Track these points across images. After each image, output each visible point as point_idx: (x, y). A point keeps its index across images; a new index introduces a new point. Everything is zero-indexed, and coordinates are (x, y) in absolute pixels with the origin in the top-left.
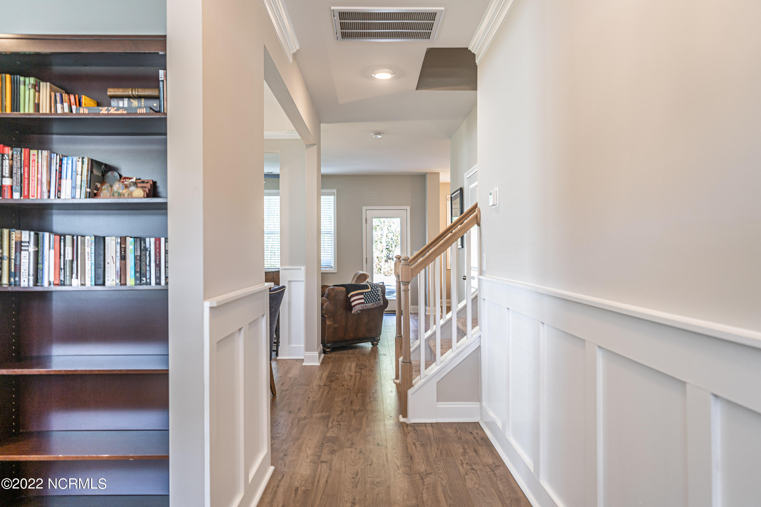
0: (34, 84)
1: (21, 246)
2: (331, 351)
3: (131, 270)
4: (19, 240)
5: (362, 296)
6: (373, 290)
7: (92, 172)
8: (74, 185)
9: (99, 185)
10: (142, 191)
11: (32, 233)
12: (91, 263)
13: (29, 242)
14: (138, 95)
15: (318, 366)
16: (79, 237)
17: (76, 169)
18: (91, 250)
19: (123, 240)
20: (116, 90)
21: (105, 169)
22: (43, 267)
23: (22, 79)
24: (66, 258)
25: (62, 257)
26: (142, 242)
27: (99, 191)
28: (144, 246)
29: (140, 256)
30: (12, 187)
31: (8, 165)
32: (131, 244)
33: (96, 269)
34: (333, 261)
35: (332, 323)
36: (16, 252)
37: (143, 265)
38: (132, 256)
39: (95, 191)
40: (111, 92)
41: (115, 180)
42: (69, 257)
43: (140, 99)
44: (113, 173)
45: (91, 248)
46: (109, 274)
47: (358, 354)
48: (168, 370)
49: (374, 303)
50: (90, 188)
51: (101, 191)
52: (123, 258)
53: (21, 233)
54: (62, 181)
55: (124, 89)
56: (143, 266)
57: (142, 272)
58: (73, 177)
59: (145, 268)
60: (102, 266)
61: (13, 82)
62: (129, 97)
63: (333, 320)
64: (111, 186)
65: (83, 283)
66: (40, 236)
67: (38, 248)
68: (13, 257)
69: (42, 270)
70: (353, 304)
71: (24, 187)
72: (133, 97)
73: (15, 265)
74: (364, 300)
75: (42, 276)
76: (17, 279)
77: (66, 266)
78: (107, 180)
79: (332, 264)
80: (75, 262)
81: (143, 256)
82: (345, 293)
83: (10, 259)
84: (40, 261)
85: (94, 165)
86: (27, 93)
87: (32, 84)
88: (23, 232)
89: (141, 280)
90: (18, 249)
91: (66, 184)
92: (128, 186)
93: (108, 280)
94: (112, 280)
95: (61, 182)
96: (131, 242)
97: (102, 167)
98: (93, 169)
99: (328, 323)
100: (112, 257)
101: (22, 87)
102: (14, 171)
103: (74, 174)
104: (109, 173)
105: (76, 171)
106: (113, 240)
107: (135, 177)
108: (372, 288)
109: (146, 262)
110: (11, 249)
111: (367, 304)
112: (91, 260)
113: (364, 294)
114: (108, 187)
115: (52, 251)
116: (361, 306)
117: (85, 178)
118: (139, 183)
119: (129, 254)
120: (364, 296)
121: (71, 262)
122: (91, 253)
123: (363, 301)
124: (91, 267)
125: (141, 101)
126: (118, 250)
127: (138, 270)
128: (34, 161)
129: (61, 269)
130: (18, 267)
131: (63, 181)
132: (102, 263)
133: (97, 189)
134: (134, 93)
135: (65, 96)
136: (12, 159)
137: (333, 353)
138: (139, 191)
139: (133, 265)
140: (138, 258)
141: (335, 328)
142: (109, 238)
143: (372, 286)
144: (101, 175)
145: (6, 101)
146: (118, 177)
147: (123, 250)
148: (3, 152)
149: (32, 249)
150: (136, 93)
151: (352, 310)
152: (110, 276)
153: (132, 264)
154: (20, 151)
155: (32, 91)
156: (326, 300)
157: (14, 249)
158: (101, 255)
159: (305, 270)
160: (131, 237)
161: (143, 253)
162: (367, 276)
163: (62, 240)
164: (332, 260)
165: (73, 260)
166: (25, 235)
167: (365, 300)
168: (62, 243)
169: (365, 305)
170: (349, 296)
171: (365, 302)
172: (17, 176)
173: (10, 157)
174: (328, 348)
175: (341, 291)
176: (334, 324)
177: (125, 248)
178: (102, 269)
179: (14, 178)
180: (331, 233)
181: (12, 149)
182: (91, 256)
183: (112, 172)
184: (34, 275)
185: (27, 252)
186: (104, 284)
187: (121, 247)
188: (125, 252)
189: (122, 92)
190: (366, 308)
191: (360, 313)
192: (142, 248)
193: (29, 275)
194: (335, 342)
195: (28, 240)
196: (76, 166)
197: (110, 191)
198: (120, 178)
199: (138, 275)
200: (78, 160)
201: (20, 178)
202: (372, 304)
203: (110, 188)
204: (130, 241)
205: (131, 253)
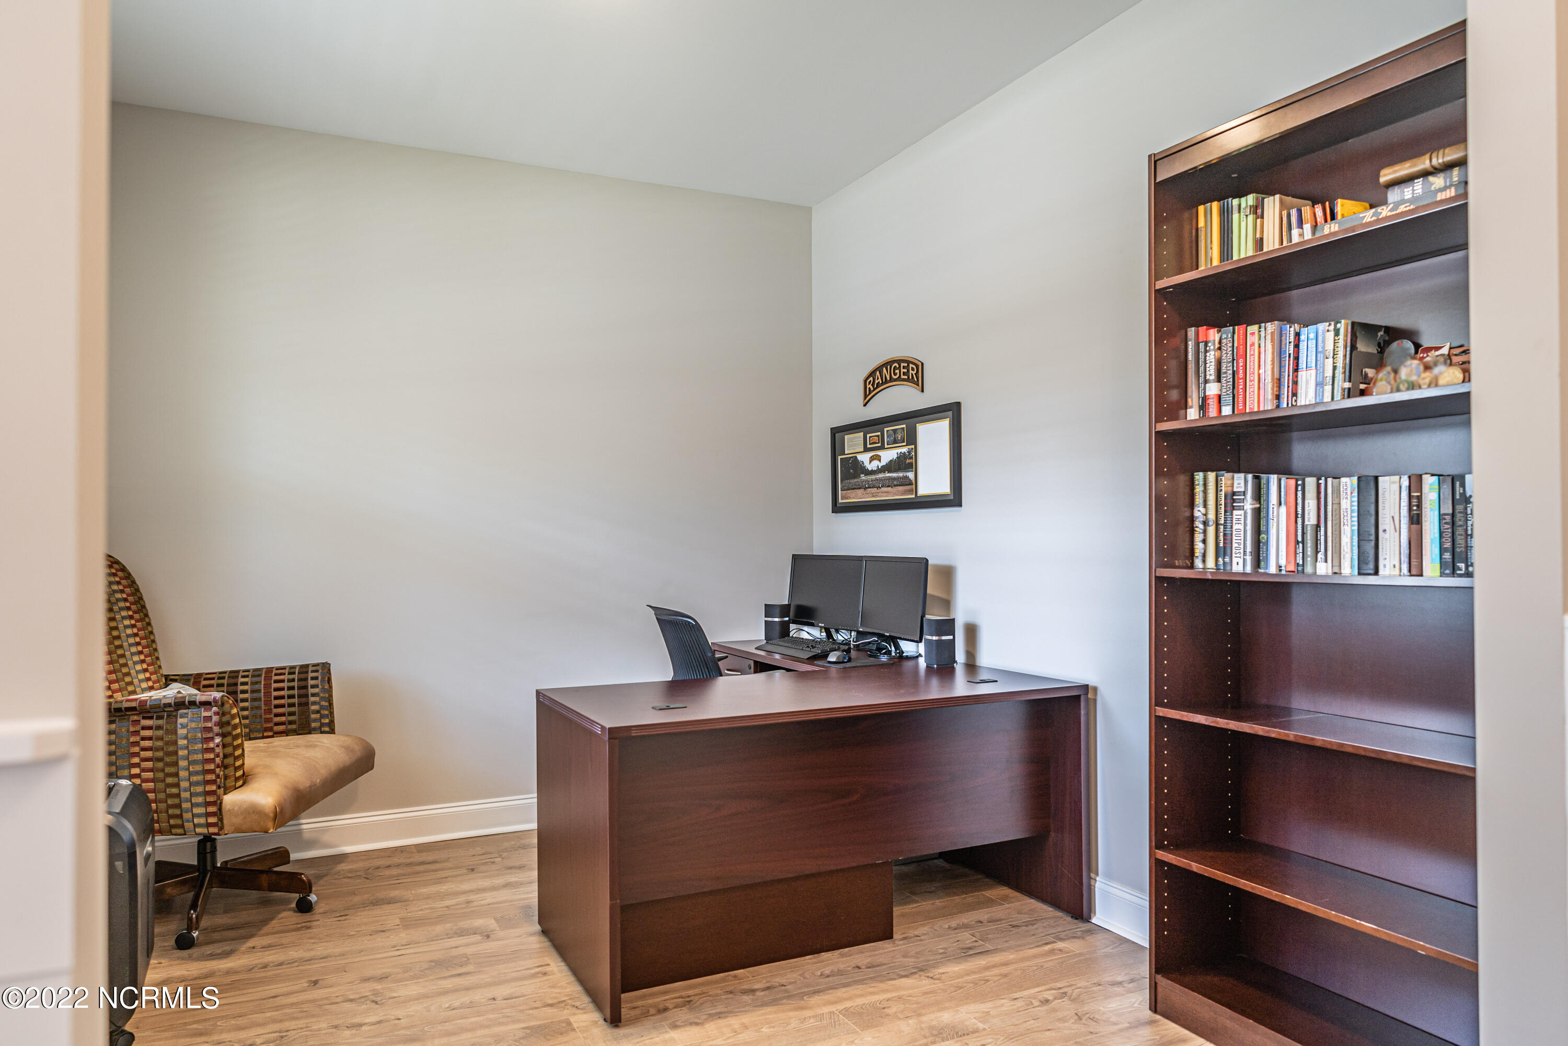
0: (1253, 206)
1: (1234, 501)
3: (1433, 546)
4: (1229, 489)
7: (1353, 347)
8: (1321, 380)
9: (1370, 372)
10: (1460, 371)
11: (1250, 476)
12: (1352, 531)
13: (1244, 493)
14: (1443, 162)
16: (1330, 480)
17: (1323, 347)
18: (1352, 506)
19: (1416, 482)
20: (1396, 168)
21: (1387, 338)
22: (1267, 538)
23: (1235, 202)
24: (1306, 523)
25: (1300, 520)
26: (1458, 484)
27: (1371, 385)
28: (1460, 493)
29: (1453, 515)
30: (1219, 396)
31: (1213, 360)
32: (1431, 489)
33: (1362, 543)
36: (1225, 512)
37: (1459, 535)
38: (1434, 514)
39: (1362, 386)
40: (1387, 175)
41: (1405, 356)
42: (1311, 520)
43: (1448, 172)
44: (1402, 342)
45: (1352, 502)
46: (1386, 554)
48: (1474, 770)
50: (1350, 381)
51: (1374, 384)
52: (1416, 519)
53: (1233, 478)
54: (1300, 373)
55: (1415, 160)
56: (1459, 537)
57: (1458, 550)
58: (1319, 363)
59: (1463, 542)
60: (1373, 537)
61: (1222, 210)
62: (1425, 174)
64: (1396, 371)
65: (1336, 570)
66: (1263, 481)
67: (1260, 503)
68: (1222, 522)
69: (1267, 543)
71: (1238, 395)
72: (1435, 171)
73: (1225, 535)
75: (1267, 554)
76: (1227, 560)
77: (1307, 537)
78: (1389, 361)
80: (1322, 529)
81: (1459, 516)
83: (1217, 525)
84: (1263, 528)
85: (1358, 334)
86: (1243, 224)
87: (1250, 206)
88: (1236, 475)
89: (1456, 568)
90: (1229, 505)
91: (1307, 379)
92: (1431, 364)
93: (1385, 566)
94: (1392, 566)
95: (1297, 377)
96: (1431, 485)
97: (1378, 336)
98: (1356, 342)
100: (1393, 517)
101: (1235, 216)
102: (1224, 369)
103: (1320, 356)
104: (1395, 345)
105: (1324, 351)
106: (1394, 482)
107: (1449, 344)
109: (1465, 527)
110: (1219, 508)
112: (1352, 526)
114: (1389, 373)
115: (1283, 509)
117: (1340, 364)
118: (1456, 355)
119: (1428, 510)
121: (1314, 528)
122: (1352, 511)
124: (1352, 539)
125: (1452, 173)
126: (1405, 503)
127: (1448, 545)
128: (1253, 345)
129: (1297, 542)
130: (1228, 538)
131: (1302, 375)
132: (1373, 531)
133: (1366, 380)
134: (1435, 162)
135: (1307, 211)
136: (1220, 349)
138: (1453, 373)
139: (1437, 535)
140: (1448, 518)
142: (1387, 478)
144: (1376, 352)
145: (1211, 248)
146: (1413, 351)
147: (1415, 502)
148: (1206, 338)
149: (1249, 505)
150: (1440, 161)
152: (1387, 557)
153: (1434, 533)
154: (1232, 331)
155: (1251, 218)
157: (1223, 507)
158: (1371, 515)
160: (1433, 475)
161: (1459, 508)
163: (1300, 488)
165: (1318, 526)
166: (1239, 482)
168: (1300, 494)
172: (1227, 376)
173: (1217, 346)
177: (1419, 498)
178: (1373, 543)
179: (1223, 380)
181: (1219, 331)
182: (1352, 517)
183: (1399, 341)
184: (1253, 553)
185: (1242, 512)
186: (1376, 572)
187: (1410, 497)
188: (1419, 506)
189: (1410, 167)
192: (1458, 497)
193: (1245, 554)
195: (1243, 490)
196: (1324, 342)
197: (1392, 382)
198: (1416, 352)
199: (1447, 556)
200: (1327, 328)
201: (1231, 380)
203: (1392, 375)
204: (1429, 482)
205: (1431, 510)
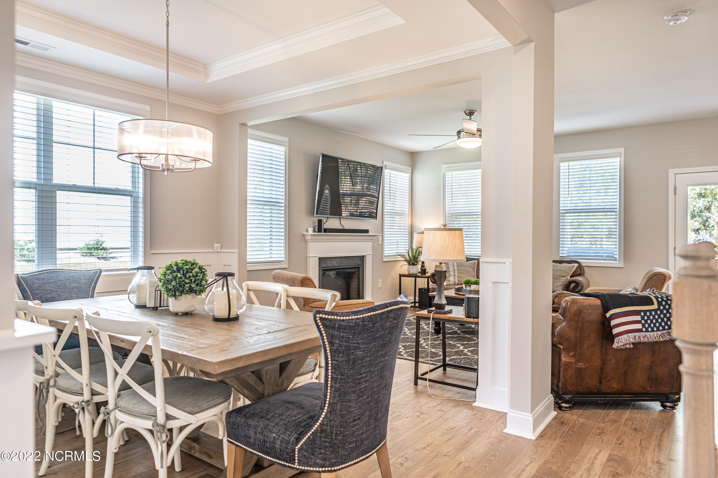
2: (570, 408)
5: (638, 318)
6: (662, 308)
15: (530, 440)
34: (617, 250)
35: (573, 360)
47: (625, 425)
49: (664, 332)
63: (574, 356)
70: (615, 331)
74: (641, 325)
79: (616, 254)
82: (600, 310)
99: (564, 358)
108: (660, 304)
111: (648, 334)
113: (642, 314)
116: (635, 336)
120: (643, 318)
123: (639, 326)
137: (575, 411)
141: (579, 370)
143: (660, 300)
151: (613, 342)
156: (561, 319)
159: (511, 265)
162: (666, 277)
164: (615, 250)
167: (644, 326)
169: (643, 334)
170: (608, 315)
171: (644, 330)
174: (566, 402)
175: (590, 306)
176: (577, 361)
180: (616, 210)
190: (646, 340)
191: (630, 348)
194: (578, 393)
202: (660, 333)
